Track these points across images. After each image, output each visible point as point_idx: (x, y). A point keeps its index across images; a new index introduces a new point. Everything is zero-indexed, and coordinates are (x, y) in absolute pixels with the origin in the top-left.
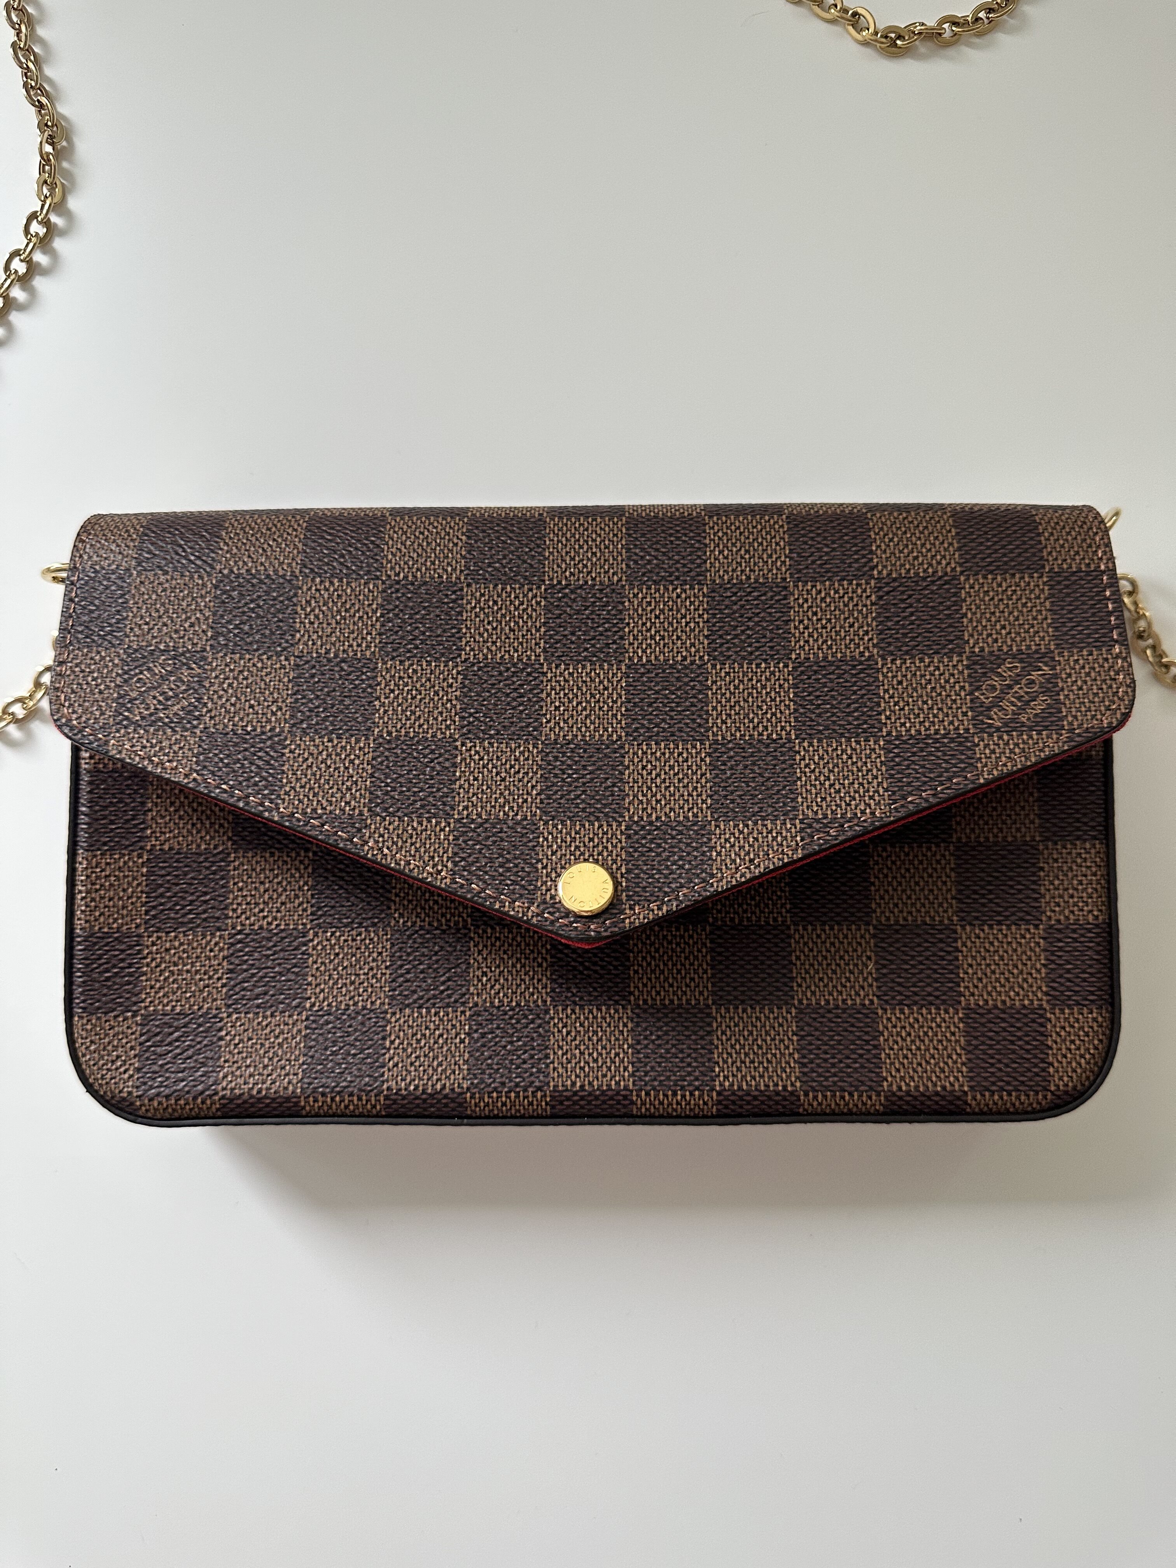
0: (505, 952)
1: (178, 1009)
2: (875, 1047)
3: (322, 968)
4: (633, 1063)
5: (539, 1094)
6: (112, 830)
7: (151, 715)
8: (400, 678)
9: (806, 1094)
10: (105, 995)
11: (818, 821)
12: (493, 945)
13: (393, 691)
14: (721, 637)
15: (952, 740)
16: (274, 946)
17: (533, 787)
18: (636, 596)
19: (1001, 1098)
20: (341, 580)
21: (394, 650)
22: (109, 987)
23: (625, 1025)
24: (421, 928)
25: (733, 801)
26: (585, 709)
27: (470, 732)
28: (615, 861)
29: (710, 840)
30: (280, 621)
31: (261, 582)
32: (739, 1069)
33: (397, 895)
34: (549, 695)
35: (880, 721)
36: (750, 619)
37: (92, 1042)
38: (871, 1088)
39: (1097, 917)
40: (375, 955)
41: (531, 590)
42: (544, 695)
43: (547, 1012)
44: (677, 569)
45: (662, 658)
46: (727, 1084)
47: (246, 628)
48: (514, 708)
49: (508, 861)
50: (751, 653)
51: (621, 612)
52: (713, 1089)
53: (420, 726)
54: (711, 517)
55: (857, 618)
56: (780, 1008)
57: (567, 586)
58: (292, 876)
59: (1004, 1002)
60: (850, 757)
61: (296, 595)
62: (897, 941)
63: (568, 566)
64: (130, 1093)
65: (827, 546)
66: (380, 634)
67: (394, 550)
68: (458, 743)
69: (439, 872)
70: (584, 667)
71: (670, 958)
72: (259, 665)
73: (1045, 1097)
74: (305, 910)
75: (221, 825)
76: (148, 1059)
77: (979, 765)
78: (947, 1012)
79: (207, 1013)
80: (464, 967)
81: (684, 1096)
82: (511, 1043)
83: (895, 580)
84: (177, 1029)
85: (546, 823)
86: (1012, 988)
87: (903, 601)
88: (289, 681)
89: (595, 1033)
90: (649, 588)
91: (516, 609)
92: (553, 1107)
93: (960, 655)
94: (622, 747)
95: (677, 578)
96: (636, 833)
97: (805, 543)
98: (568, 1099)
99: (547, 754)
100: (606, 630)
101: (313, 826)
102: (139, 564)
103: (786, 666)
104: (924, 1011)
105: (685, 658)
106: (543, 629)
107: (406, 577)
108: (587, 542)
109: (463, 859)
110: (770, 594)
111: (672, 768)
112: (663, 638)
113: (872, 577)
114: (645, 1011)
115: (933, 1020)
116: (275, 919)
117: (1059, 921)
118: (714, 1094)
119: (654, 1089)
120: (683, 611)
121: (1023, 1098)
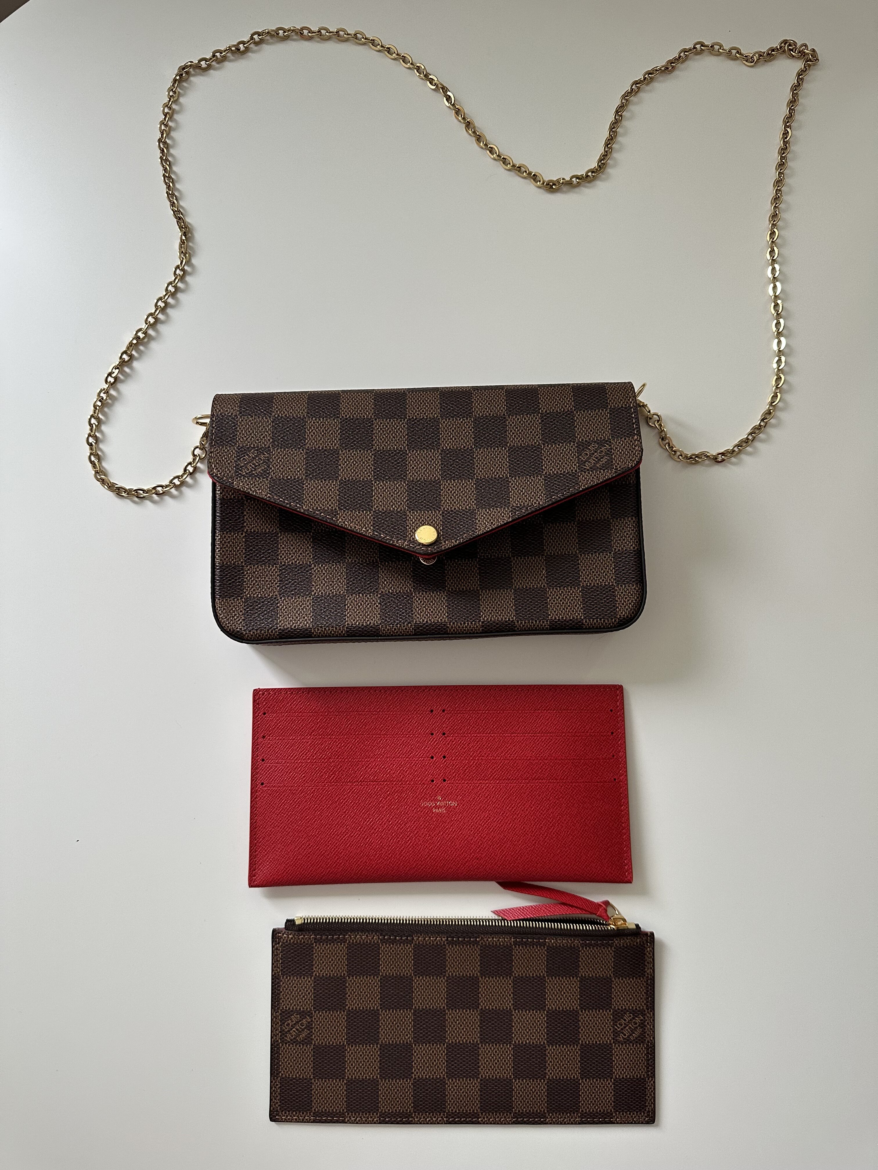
0: (394, 572)
1: (260, 596)
2: (546, 603)
3: (318, 579)
4: (447, 612)
5: (409, 625)
6: (230, 523)
7: (250, 472)
8: (349, 457)
9: (518, 622)
10: (229, 590)
11: (518, 507)
12: (388, 569)
13: (346, 462)
14: (479, 438)
15: (570, 475)
16: (298, 570)
17: (404, 498)
18: (444, 422)
19: (597, 621)
20: (323, 419)
21: (346, 446)
22: (230, 587)
23: (444, 598)
24: (358, 563)
25: (484, 501)
26: (424, 468)
27: (377, 478)
28: (438, 525)
29: (476, 516)
30: (299, 435)
31: (291, 419)
32: (490, 613)
33: (348, 550)
34: (409, 463)
35: (542, 469)
36: (491, 430)
37: (224, 609)
38: (544, 619)
39: (634, 548)
40: (340, 573)
41: (401, 421)
42: (407, 463)
43: (412, 594)
44: (461, 411)
45: (455, 447)
46: (486, 619)
47: (286, 438)
48: (395, 468)
49: (395, 526)
50: (491, 444)
51: (438, 429)
52: (480, 621)
53: (358, 476)
54: (474, 391)
55: (533, 429)
56: (507, 589)
57: (416, 419)
58: (304, 542)
59: (598, 584)
60: (531, 483)
61: (305, 424)
62: (555, 561)
63: (416, 411)
64: (241, 629)
65: (521, 401)
66: (340, 440)
67: (344, 406)
68: (373, 482)
69: (368, 530)
70: (424, 451)
71: (462, 572)
72: (292, 453)
73: (615, 620)
74: (310, 556)
75: (274, 522)
76: (248, 616)
77: (580, 484)
78: (574, 588)
79: (271, 597)
80: (376, 577)
81: (468, 624)
82: (397, 606)
83: (548, 414)
84: (259, 604)
85: (410, 512)
86: (601, 578)
87: (551, 422)
88: (304, 459)
89: (432, 602)
90: (449, 419)
91: (395, 429)
92: (415, 630)
93: (574, 442)
94: (440, 482)
95: (461, 415)
96: (446, 514)
97: (513, 400)
98: (421, 626)
99: (410, 486)
100: (432, 436)
101: (317, 514)
102: (241, 413)
103: (505, 449)
104: (565, 588)
105: (465, 447)
106: (406, 437)
107: (350, 417)
108: (423, 401)
109: (377, 526)
110: (499, 420)
111: (460, 490)
112: (455, 439)
113: (539, 413)
114: (452, 593)
115: (569, 592)
116: (298, 559)
117: (619, 550)
118: (481, 623)
119: (456, 621)
120: (464, 428)
121: (606, 621)
